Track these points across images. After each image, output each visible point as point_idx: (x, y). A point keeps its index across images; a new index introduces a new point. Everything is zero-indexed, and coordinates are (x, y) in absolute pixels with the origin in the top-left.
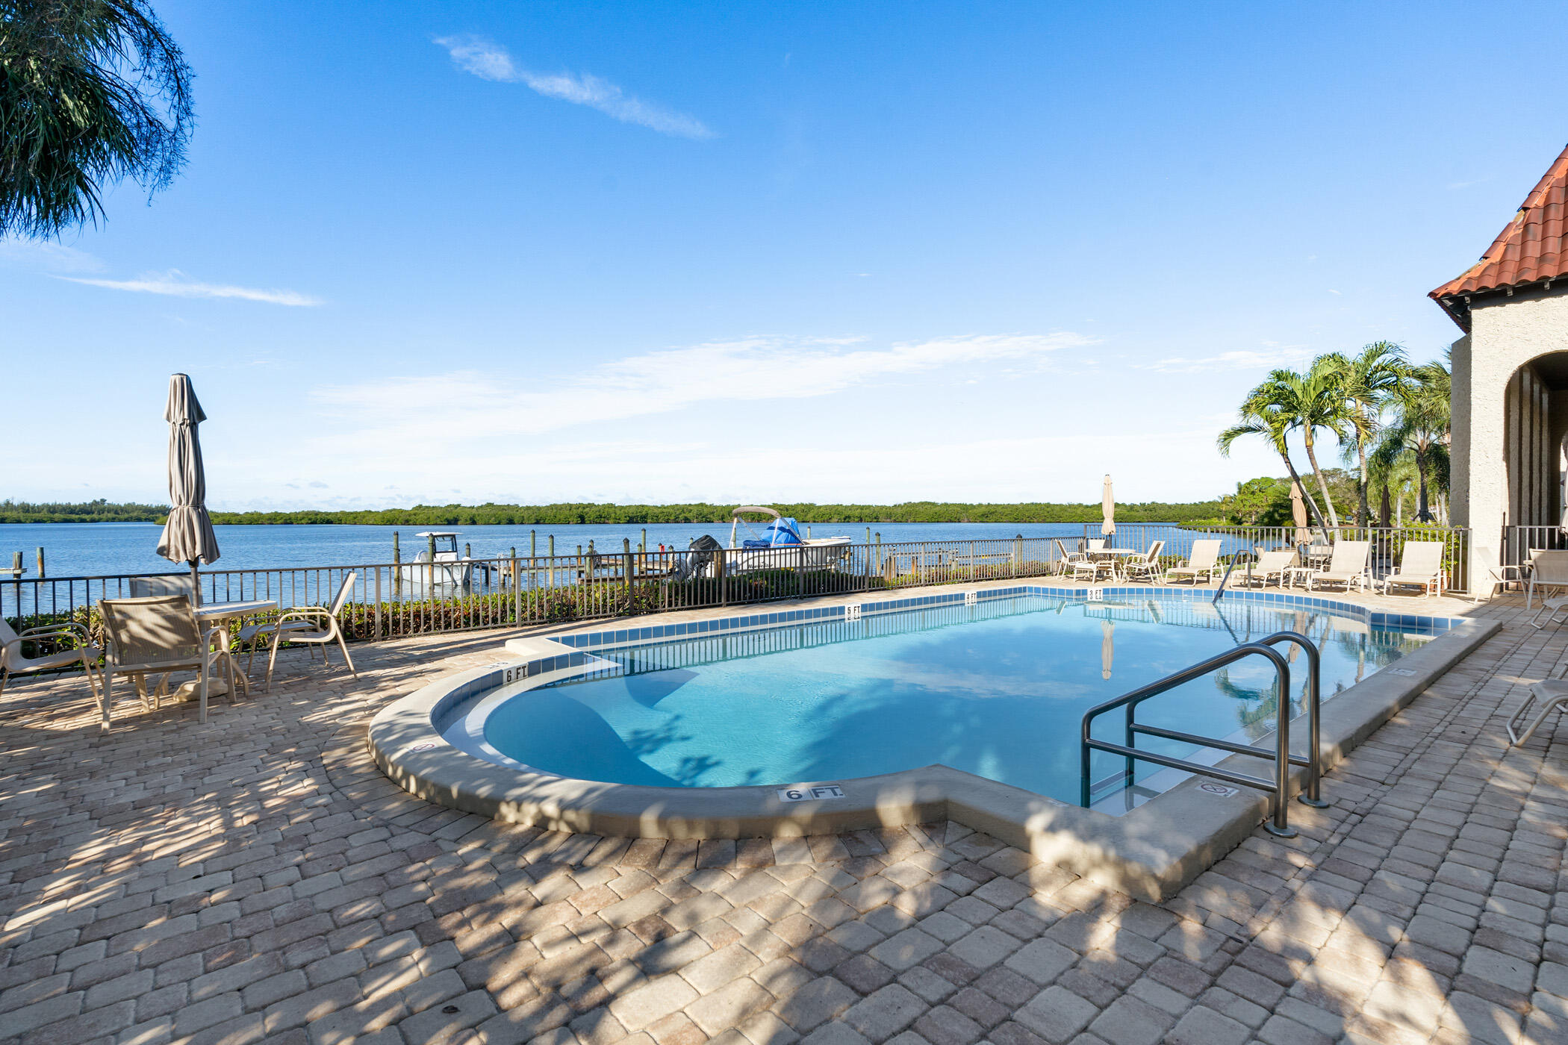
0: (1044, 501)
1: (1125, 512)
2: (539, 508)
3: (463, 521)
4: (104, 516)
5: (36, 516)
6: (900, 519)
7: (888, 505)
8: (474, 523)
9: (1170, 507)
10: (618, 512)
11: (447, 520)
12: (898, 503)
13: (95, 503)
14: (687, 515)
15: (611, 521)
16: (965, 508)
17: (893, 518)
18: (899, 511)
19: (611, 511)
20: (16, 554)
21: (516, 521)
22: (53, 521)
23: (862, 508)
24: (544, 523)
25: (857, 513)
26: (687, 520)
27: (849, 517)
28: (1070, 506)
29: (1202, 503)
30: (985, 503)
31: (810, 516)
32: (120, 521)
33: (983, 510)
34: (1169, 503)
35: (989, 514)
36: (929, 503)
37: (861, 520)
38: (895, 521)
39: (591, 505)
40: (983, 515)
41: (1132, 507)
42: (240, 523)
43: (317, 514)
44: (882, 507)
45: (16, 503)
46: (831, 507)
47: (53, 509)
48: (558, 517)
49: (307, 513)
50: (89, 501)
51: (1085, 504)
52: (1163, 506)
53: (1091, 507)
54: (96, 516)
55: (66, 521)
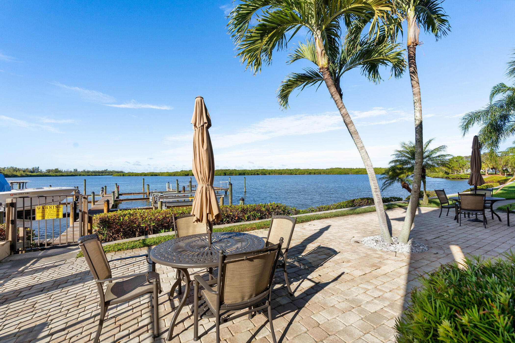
0: (379, 167)
4: (106, 174)
5: (88, 174)
6: (328, 174)
10: (236, 172)
12: (327, 168)
14: (258, 173)
15: (234, 175)
16: (351, 169)
18: (328, 171)
22: (92, 175)
23: (315, 170)
25: (313, 172)
26: (258, 174)
27: (311, 173)
31: (298, 173)
32: (110, 175)
33: (356, 170)
36: (338, 168)
37: (315, 174)
39: (228, 170)
44: (322, 170)
45: (86, 170)
46: (305, 170)
47: (94, 172)
50: (104, 170)
54: (104, 174)
55: (95, 175)
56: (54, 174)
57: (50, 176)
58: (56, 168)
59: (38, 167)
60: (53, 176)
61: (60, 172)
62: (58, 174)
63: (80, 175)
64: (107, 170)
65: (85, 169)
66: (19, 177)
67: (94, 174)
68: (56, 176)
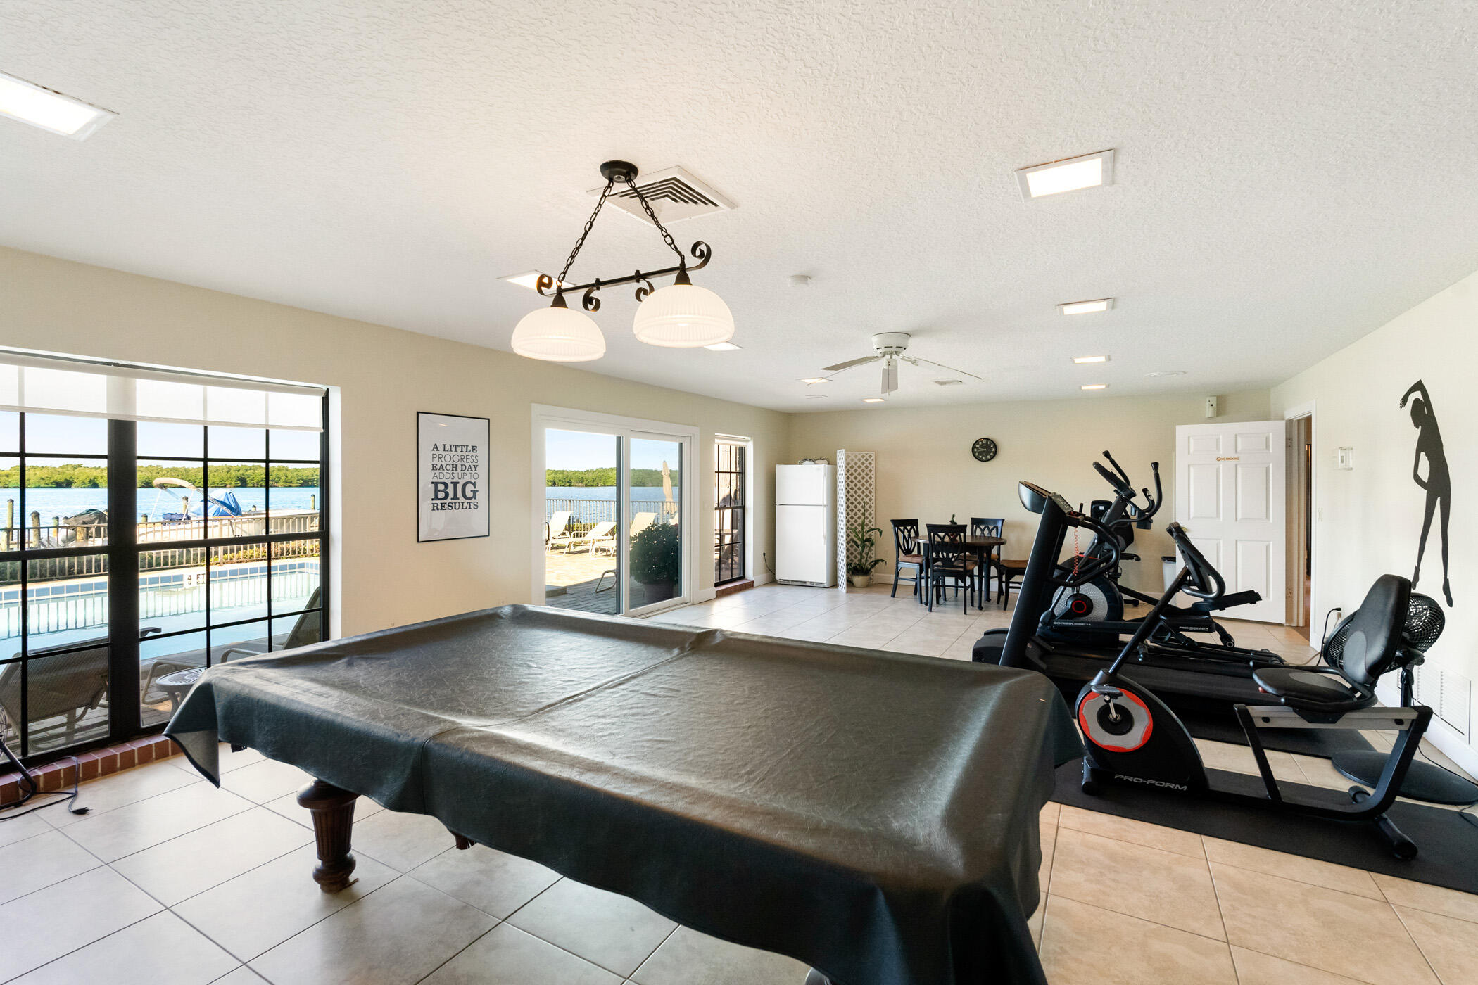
17: (584, 483)
38: (586, 485)
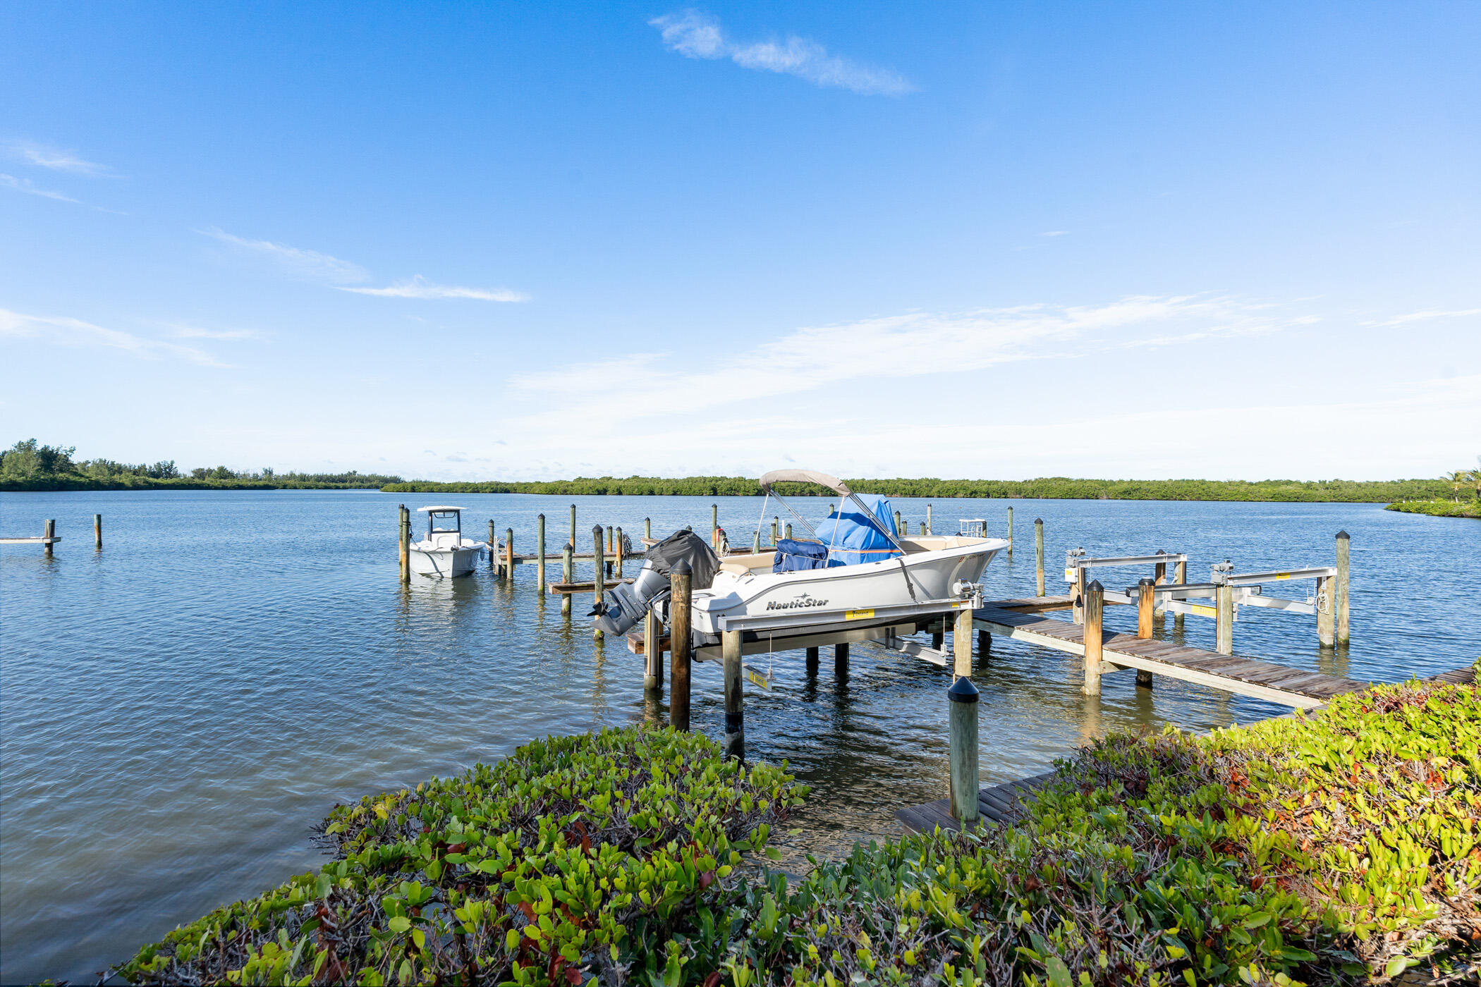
1: (1301, 490)
2: (677, 481)
3: (610, 491)
4: (353, 484)
5: (307, 483)
6: (1030, 495)
7: (1017, 480)
8: (620, 493)
9: (1359, 485)
10: (747, 485)
11: (598, 490)
12: (1028, 478)
13: (350, 474)
14: (813, 489)
15: (741, 493)
16: (1104, 484)
18: (1030, 486)
19: (741, 483)
20: (48, 522)
21: (656, 492)
22: (317, 488)
23: (990, 483)
24: (680, 495)
25: (984, 488)
26: (812, 494)
27: (976, 492)
28: (1230, 483)
29: (1403, 481)
30: (1127, 479)
32: (364, 488)
33: (1124, 487)
34: (1358, 480)
35: (1132, 491)
36: (1063, 479)
37: (988, 496)
38: (1025, 497)
39: (723, 479)
40: (1125, 492)
41: (1309, 485)
42: (440, 491)
43: (498, 484)
44: (1011, 483)
45: (297, 473)
46: (957, 482)
47: (319, 478)
48: (693, 489)
49: (491, 484)
50: (345, 472)
51: (1248, 480)
52: (1349, 484)
53: (1256, 484)
54: (347, 484)
55: (326, 488)
56: (218, 482)
57: (208, 488)
58: (220, 465)
59: (172, 462)
60: (216, 488)
61: (231, 475)
62: (228, 482)
63: (285, 487)
64: (355, 472)
65: (293, 469)
66: (127, 488)
67: (322, 483)
68: (224, 488)
